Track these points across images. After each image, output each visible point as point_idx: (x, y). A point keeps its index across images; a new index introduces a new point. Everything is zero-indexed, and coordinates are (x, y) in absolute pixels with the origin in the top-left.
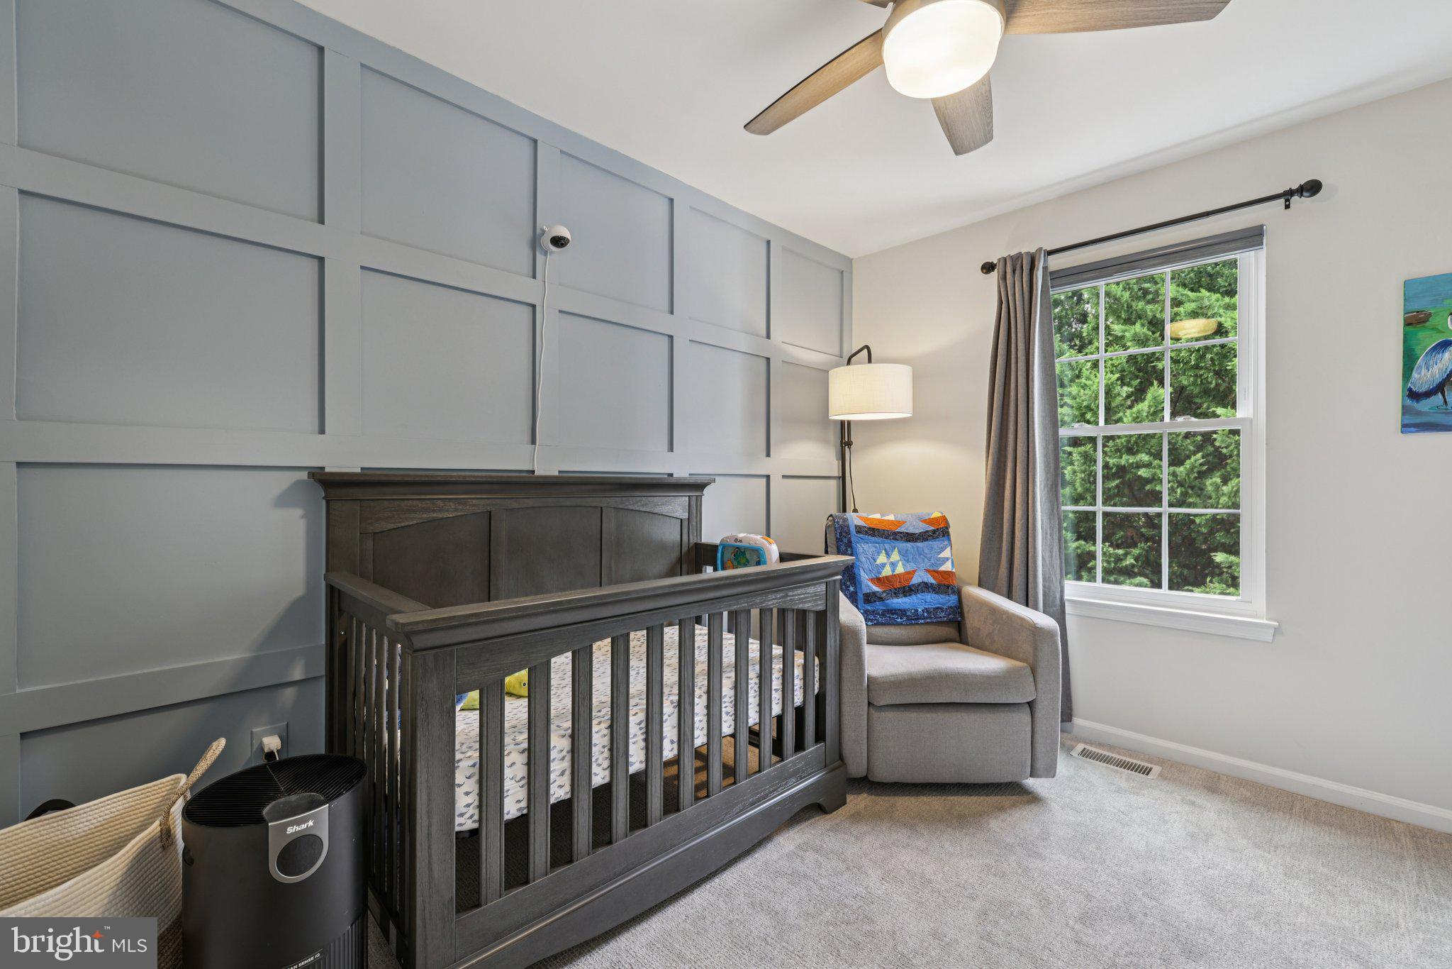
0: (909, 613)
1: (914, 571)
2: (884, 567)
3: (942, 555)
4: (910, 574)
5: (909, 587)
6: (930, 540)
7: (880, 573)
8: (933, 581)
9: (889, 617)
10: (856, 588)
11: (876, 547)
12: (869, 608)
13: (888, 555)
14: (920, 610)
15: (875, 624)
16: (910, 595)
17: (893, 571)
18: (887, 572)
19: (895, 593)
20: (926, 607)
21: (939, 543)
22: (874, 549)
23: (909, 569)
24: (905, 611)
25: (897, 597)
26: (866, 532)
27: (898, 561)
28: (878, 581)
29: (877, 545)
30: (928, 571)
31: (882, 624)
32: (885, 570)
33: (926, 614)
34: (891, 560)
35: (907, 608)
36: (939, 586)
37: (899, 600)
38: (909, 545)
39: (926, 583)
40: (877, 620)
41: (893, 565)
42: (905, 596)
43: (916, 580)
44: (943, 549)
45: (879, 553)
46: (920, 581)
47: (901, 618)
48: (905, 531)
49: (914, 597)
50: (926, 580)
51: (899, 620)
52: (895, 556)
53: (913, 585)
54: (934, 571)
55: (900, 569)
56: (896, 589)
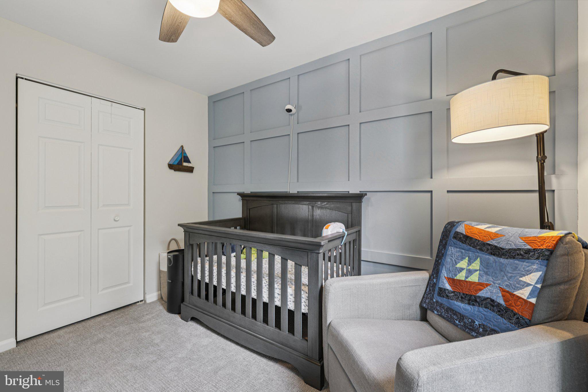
0: (466, 320)
1: (487, 285)
2: (461, 271)
3: (523, 279)
4: (481, 286)
5: (475, 297)
6: (517, 259)
7: (456, 275)
8: (502, 302)
9: (451, 315)
10: (436, 281)
11: (462, 252)
12: (440, 301)
13: (470, 263)
14: (477, 323)
15: (438, 315)
16: (473, 305)
17: (467, 277)
18: (461, 276)
19: (462, 298)
20: (485, 323)
21: (527, 264)
22: (460, 254)
23: (484, 280)
24: (463, 316)
25: (462, 301)
26: (460, 238)
27: (476, 271)
28: (452, 281)
29: (463, 251)
30: (503, 290)
31: (443, 317)
32: (460, 274)
33: (481, 330)
34: (470, 267)
35: (466, 315)
36: (507, 309)
37: (462, 305)
38: (492, 258)
39: (493, 301)
40: (441, 313)
41: (470, 272)
42: (469, 304)
43: (484, 293)
44: (529, 272)
45: (463, 259)
46: (488, 295)
47: (459, 322)
48: (496, 244)
49: (476, 308)
50: (494, 298)
51: (457, 322)
52: (476, 265)
53: (479, 297)
54: (508, 292)
55: (474, 278)
56: (464, 294)
